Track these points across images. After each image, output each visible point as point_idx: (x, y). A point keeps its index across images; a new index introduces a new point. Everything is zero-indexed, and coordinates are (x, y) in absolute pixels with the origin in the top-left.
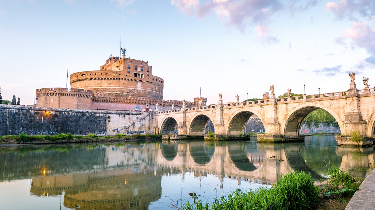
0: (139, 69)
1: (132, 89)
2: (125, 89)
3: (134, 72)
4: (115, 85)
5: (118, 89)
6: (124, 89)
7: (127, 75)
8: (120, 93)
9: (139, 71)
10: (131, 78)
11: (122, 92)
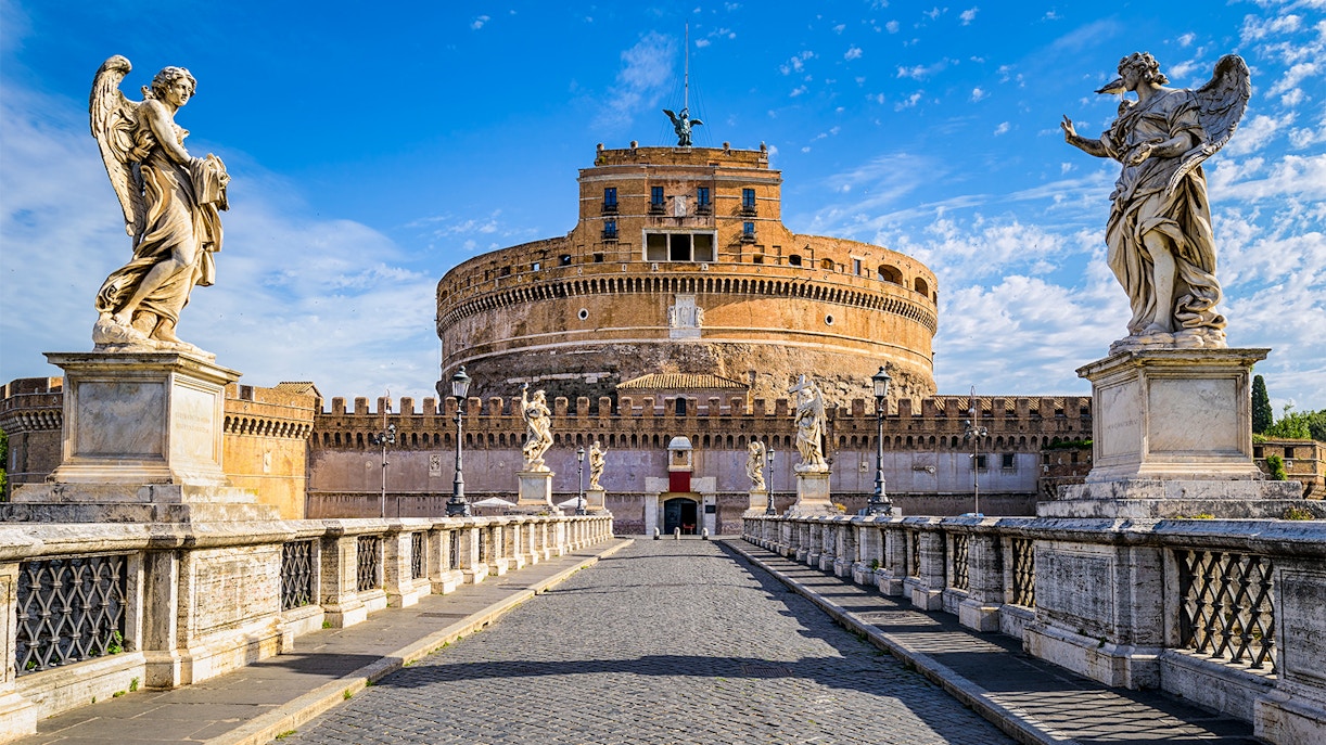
0: (681, 204)
1: (639, 346)
2: (591, 347)
3: (644, 233)
4: (546, 330)
5: (559, 351)
6: (584, 348)
7: (599, 258)
8: (569, 376)
9: (680, 220)
10: (624, 272)
11: (581, 370)
